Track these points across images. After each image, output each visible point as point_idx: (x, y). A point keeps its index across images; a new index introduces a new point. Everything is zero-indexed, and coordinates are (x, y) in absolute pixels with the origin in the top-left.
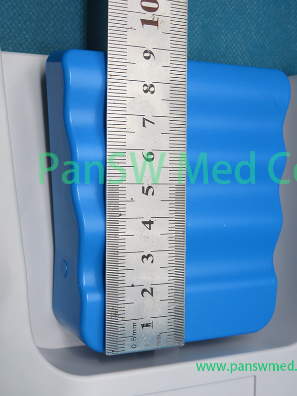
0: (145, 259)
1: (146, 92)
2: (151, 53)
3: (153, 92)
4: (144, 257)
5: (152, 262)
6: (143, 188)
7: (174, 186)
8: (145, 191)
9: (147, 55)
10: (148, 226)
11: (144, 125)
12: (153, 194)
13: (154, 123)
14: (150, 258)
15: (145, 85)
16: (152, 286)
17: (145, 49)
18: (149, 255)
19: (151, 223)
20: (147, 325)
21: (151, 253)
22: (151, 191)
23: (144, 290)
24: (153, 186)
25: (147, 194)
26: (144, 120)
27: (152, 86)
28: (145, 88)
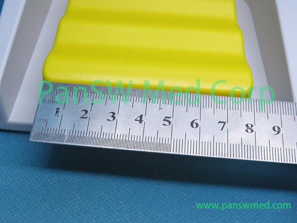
0: (112, 114)
1: (247, 125)
2: (279, 132)
3: (247, 131)
4: (114, 113)
5: (108, 120)
6: (170, 118)
7: (170, 143)
8: (167, 119)
9: (276, 129)
10: (139, 119)
11: (219, 122)
12: (164, 125)
13: (222, 130)
14: (112, 119)
15: (252, 126)
16: (88, 118)
17: (280, 127)
18: (114, 118)
19: (141, 121)
20: (57, 112)
21: (115, 120)
22: (167, 123)
23: (86, 112)
24: (171, 125)
25: (164, 120)
26: (224, 123)
27: (252, 131)
28: (250, 126)
